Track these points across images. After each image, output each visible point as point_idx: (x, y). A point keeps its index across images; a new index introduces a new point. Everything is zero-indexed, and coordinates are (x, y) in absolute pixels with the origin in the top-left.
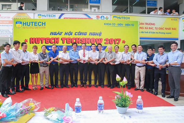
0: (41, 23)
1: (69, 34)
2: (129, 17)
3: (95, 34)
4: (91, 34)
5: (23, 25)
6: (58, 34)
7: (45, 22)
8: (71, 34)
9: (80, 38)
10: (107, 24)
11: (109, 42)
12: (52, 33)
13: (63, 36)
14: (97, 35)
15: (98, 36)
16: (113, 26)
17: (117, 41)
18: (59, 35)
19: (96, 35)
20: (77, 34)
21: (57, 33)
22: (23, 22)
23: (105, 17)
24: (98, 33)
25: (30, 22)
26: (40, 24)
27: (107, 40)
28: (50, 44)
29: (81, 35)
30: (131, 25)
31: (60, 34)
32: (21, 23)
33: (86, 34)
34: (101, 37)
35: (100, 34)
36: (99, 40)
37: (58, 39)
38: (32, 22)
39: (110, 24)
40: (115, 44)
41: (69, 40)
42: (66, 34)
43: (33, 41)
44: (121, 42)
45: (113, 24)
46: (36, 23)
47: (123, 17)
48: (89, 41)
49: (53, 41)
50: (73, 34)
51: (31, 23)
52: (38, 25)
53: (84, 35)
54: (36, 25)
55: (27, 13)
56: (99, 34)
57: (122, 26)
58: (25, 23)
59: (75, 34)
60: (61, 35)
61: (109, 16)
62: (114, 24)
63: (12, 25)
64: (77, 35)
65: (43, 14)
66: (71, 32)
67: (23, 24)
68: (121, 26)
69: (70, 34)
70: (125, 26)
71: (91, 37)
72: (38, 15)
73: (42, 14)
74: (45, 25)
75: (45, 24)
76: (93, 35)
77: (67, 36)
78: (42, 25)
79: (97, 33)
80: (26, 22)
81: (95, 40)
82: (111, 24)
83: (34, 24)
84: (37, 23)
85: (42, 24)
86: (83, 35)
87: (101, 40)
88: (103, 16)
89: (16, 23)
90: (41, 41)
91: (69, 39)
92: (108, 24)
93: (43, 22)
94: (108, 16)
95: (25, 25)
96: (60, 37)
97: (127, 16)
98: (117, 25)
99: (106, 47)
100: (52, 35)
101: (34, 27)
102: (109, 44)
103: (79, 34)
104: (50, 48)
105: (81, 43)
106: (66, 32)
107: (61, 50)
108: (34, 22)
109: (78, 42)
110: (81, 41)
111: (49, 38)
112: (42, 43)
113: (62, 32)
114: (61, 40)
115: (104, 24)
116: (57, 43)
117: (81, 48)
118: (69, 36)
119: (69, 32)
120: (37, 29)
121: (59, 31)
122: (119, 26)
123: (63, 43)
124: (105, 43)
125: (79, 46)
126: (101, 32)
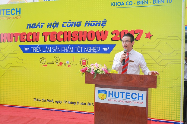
0: (15, 10)
1: (53, 25)
3: (94, 24)
4: (88, 24)
6: (38, 27)
7: (20, 9)
8: (57, 26)
10: (117, 4)
11: (119, 36)
12: (29, 26)
13: (45, 29)
14: (99, 25)
15: (101, 27)
16: (128, 6)
17: (136, 35)
18: (40, 27)
19: (96, 25)
20: (65, 25)
21: (36, 25)
24: (100, 21)
26: (13, 12)
27: (115, 34)
28: (26, 43)
29: (72, 26)
31: (40, 26)
33: (80, 25)
34: (104, 29)
35: (104, 23)
36: (102, 34)
37: (37, 34)
38: (3, 10)
39: (123, 4)
41: (53, 36)
42: (49, 25)
43: (4, 38)
44: (144, 36)
45: (128, 3)
46: (8, 11)
48: (84, 36)
50: (60, 25)
52: (11, 14)
53: (77, 26)
56: (101, 23)
57: (146, 5)
59: (63, 26)
60: (42, 27)
62: (131, 3)
64: (65, 26)
66: (57, 22)
68: (144, 5)
69: (54, 26)
70: (152, 4)
71: (88, 29)
74: (20, 14)
75: (20, 11)
76: (91, 25)
77: (51, 30)
78: (17, 14)
79: (99, 22)
81: (94, 35)
82: (125, 4)
83: (5, 12)
84: (10, 11)
85: (15, 12)
86: (75, 26)
87: (105, 33)
91: (54, 34)
92: (119, 4)
93: (17, 9)
96: (40, 31)
98: (136, 5)
99: (114, 45)
100: (30, 28)
101: (6, 17)
102: (120, 40)
103: (69, 25)
104: (26, 49)
105: (72, 40)
106: (49, 23)
107: (42, 52)
108: (5, 10)
109: (67, 38)
110: (71, 37)
111: (26, 33)
112: (15, 42)
113: (44, 24)
114: (42, 36)
115: (112, 4)
116: (36, 41)
117: (71, 49)
118: (54, 29)
119: (54, 23)
120: (9, 19)
121: (39, 22)
122: (140, 5)
123: (45, 41)
124: (112, 38)
125: (68, 45)
126: (105, 20)
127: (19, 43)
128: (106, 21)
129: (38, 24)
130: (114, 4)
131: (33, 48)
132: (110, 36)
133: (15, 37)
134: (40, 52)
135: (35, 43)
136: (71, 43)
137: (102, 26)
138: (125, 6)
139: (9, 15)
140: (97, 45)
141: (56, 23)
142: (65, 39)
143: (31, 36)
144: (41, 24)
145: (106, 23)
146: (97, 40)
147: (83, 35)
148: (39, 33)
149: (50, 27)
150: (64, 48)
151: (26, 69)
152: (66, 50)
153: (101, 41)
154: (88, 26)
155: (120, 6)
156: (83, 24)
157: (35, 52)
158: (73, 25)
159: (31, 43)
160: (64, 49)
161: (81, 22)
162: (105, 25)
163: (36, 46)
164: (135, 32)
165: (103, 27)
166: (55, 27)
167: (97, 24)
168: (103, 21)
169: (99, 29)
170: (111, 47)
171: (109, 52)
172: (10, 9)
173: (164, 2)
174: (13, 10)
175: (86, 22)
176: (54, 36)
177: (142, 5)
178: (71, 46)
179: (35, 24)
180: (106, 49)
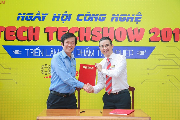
1: (62, 17)
3: (124, 18)
4: (115, 18)
6: (37, 19)
8: (69, 19)
9: (90, 28)
11: (159, 36)
12: (21, 17)
13: (49, 22)
14: (132, 21)
15: (134, 23)
18: (40, 20)
19: (127, 21)
20: (81, 18)
21: (34, 16)
24: (133, 15)
27: (154, 33)
28: (16, 43)
29: (92, 20)
31: (42, 17)
33: (104, 19)
34: (139, 26)
35: (138, 18)
36: (136, 33)
37: (36, 30)
40: (175, 41)
42: (56, 17)
48: (111, 35)
49: (25, 34)
50: (74, 18)
53: (100, 20)
56: (135, 17)
59: (78, 19)
60: (43, 19)
64: (81, 20)
66: (69, 13)
69: (64, 18)
71: (117, 25)
76: (121, 20)
77: (58, 24)
79: (131, 16)
81: (124, 33)
86: (96, 20)
87: (140, 32)
96: (42, 25)
99: (153, 48)
100: (23, 20)
102: (160, 41)
103: (87, 18)
104: (16, 52)
105: (92, 40)
106: (55, 14)
107: (44, 57)
109: (85, 36)
110: (91, 36)
111: (15, 27)
113: (47, 14)
114: (45, 32)
116: (34, 40)
117: (92, 52)
118: (63, 23)
119: (63, 15)
121: (39, 12)
123: (48, 41)
124: (150, 39)
125: (87, 47)
126: (139, 14)
128: (141, 15)
129: (37, 14)
131: (29, 51)
132: (147, 36)
134: (41, 57)
135: (32, 43)
136: (90, 43)
137: (136, 22)
140: (130, 48)
141: (68, 15)
142: (82, 38)
143: (24, 32)
144: (43, 14)
145: (141, 18)
146: (129, 41)
147: (109, 33)
148: (38, 28)
149: (58, 20)
150: (81, 51)
151: (17, 83)
152: (83, 54)
153: (135, 41)
154: (116, 21)
156: (108, 18)
157: (32, 57)
158: (94, 19)
159: (26, 43)
160: (81, 53)
161: (105, 15)
162: (140, 21)
163: (34, 47)
166: (65, 20)
167: (128, 18)
168: (137, 15)
170: (149, 50)
171: (145, 56)
175: (113, 15)
178: (91, 48)
179: (32, 14)
180: (142, 53)
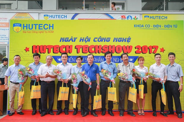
0: (48, 25)
1: (85, 40)
2: (166, 16)
3: (121, 40)
4: (116, 40)
5: (24, 29)
7: (53, 25)
8: (89, 40)
9: (101, 46)
10: (138, 26)
11: (141, 50)
12: (62, 40)
13: (77, 43)
14: (125, 41)
17: (153, 50)
18: (72, 41)
19: (123, 41)
21: (69, 39)
22: (24, 25)
23: (133, 17)
24: (126, 38)
25: (32, 25)
27: (138, 48)
28: (59, 54)
29: (102, 41)
30: (173, 26)
32: (20, 25)
33: (109, 40)
34: (129, 44)
35: (129, 40)
36: (128, 48)
37: (70, 47)
38: (36, 25)
39: (143, 26)
40: (149, 53)
42: (81, 40)
43: (36, 49)
44: (159, 50)
45: (146, 26)
46: (40, 26)
47: (157, 16)
48: (113, 49)
49: (64, 50)
50: (92, 40)
51: (34, 26)
52: (43, 29)
53: (107, 41)
54: (40, 28)
55: (30, 13)
56: (127, 39)
57: (160, 28)
58: (25, 25)
59: (94, 41)
60: (74, 41)
61: (138, 16)
62: (149, 26)
63: (8, 28)
64: (96, 41)
65: (51, 14)
66: (89, 37)
67: (24, 26)
69: (86, 40)
70: (164, 28)
71: (116, 44)
72: (44, 16)
73: (49, 14)
74: (53, 29)
75: (53, 26)
76: (119, 41)
77: (83, 44)
78: (50, 29)
79: (125, 39)
80: (27, 25)
82: (144, 26)
83: (37, 26)
84: (43, 26)
85: (48, 27)
86: (104, 41)
87: (130, 48)
88: (131, 16)
89: (14, 25)
90: (47, 50)
91: (86, 47)
92: (140, 26)
93: (50, 25)
94: (136, 15)
95: (25, 28)
96: (74, 44)
97: (164, 15)
98: (153, 27)
99: (137, 57)
100: (63, 41)
101: (38, 31)
102: (141, 53)
103: (99, 40)
104: (59, 60)
105: (102, 53)
106: (81, 38)
107: (75, 62)
108: (37, 25)
109: (98, 50)
110: (102, 50)
111: (59, 46)
112: (48, 53)
113: (76, 38)
114: (75, 48)
115: (135, 26)
116: (69, 53)
117: (102, 59)
118: (86, 43)
119: (86, 38)
120: (42, 33)
121: (72, 37)
122: (155, 28)
123: (77, 53)
124: (135, 52)
125: (99, 56)
126: (129, 38)
127: (52, 54)
128: (131, 38)
130: (136, 26)
132: (134, 50)
133: (48, 49)
134: (73, 62)
138: (145, 28)
139: (42, 29)
141: (88, 38)
143: (64, 48)
144: (74, 38)
148: (72, 46)
149: (83, 41)
150: (96, 59)
152: (97, 61)
154: (116, 41)
155: (141, 28)
156: (112, 40)
158: (103, 40)
161: (110, 38)
162: (130, 42)
163: (69, 57)
164: (153, 47)
165: (128, 43)
166: (87, 41)
167: (123, 40)
169: (125, 44)
172: (42, 25)
173: (172, 27)
174: (46, 26)
175: (114, 38)
176: (86, 49)
177: (157, 28)
178: (102, 57)
179: (68, 38)
180: (131, 60)
